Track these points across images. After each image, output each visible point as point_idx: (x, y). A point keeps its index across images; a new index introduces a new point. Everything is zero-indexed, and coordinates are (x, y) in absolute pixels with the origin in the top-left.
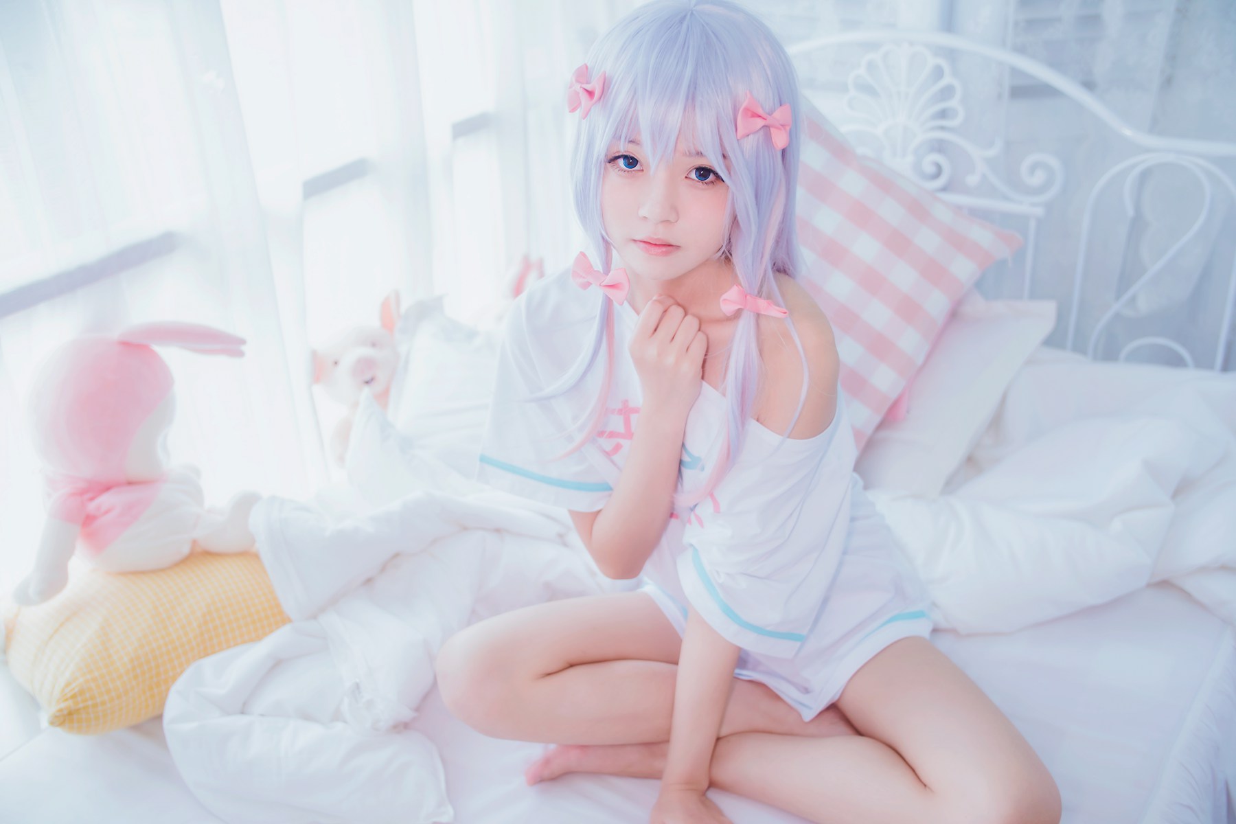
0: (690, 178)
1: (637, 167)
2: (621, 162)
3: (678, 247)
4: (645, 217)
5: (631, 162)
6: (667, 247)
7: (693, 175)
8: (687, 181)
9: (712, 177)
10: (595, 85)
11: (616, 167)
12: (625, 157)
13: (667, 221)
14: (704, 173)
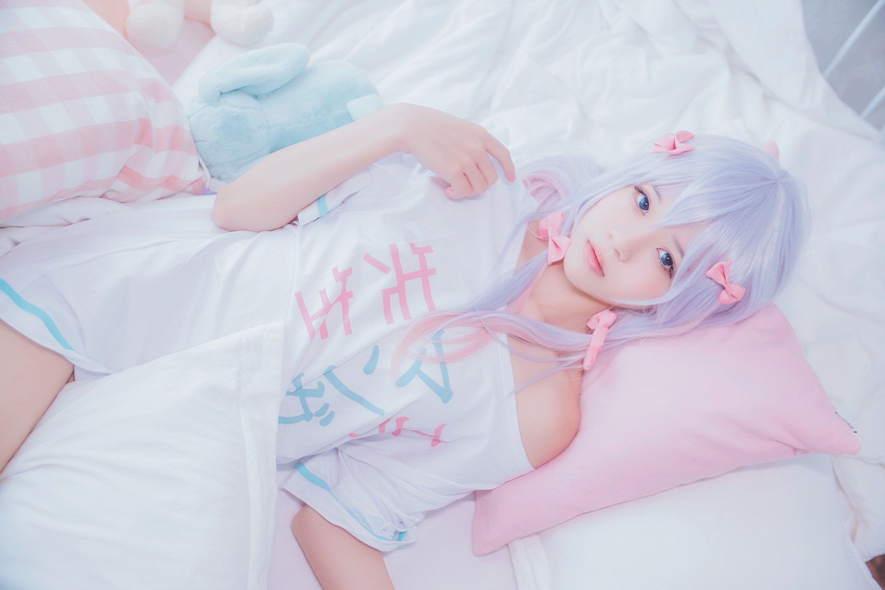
0: (658, 252)
1: (644, 211)
2: (640, 198)
3: (603, 275)
4: (611, 236)
5: (645, 205)
6: (599, 267)
7: (663, 254)
8: (656, 251)
9: (668, 267)
10: (681, 147)
11: (635, 195)
12: (646, 200)
13: (618, 253)
14: (668, 261)
